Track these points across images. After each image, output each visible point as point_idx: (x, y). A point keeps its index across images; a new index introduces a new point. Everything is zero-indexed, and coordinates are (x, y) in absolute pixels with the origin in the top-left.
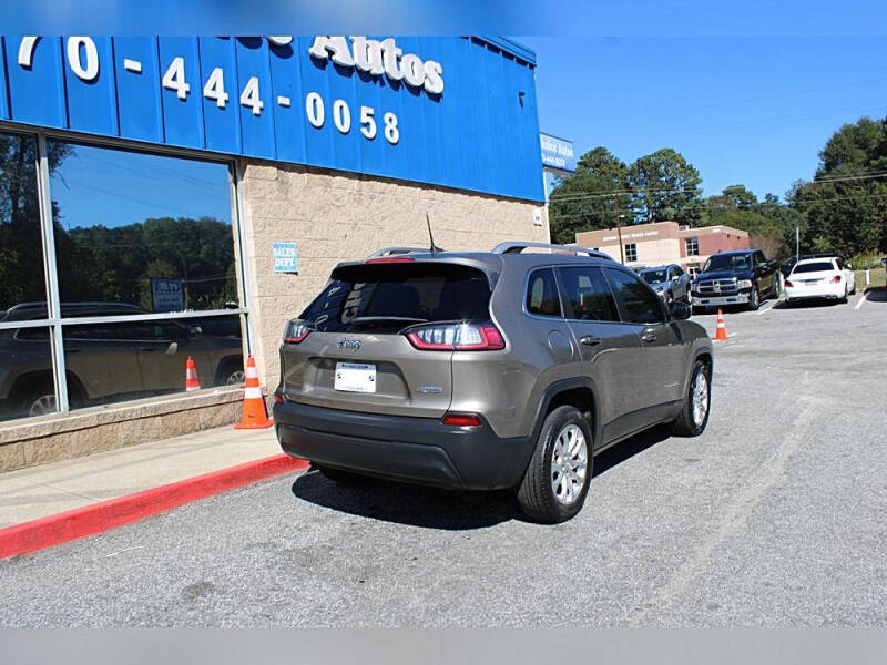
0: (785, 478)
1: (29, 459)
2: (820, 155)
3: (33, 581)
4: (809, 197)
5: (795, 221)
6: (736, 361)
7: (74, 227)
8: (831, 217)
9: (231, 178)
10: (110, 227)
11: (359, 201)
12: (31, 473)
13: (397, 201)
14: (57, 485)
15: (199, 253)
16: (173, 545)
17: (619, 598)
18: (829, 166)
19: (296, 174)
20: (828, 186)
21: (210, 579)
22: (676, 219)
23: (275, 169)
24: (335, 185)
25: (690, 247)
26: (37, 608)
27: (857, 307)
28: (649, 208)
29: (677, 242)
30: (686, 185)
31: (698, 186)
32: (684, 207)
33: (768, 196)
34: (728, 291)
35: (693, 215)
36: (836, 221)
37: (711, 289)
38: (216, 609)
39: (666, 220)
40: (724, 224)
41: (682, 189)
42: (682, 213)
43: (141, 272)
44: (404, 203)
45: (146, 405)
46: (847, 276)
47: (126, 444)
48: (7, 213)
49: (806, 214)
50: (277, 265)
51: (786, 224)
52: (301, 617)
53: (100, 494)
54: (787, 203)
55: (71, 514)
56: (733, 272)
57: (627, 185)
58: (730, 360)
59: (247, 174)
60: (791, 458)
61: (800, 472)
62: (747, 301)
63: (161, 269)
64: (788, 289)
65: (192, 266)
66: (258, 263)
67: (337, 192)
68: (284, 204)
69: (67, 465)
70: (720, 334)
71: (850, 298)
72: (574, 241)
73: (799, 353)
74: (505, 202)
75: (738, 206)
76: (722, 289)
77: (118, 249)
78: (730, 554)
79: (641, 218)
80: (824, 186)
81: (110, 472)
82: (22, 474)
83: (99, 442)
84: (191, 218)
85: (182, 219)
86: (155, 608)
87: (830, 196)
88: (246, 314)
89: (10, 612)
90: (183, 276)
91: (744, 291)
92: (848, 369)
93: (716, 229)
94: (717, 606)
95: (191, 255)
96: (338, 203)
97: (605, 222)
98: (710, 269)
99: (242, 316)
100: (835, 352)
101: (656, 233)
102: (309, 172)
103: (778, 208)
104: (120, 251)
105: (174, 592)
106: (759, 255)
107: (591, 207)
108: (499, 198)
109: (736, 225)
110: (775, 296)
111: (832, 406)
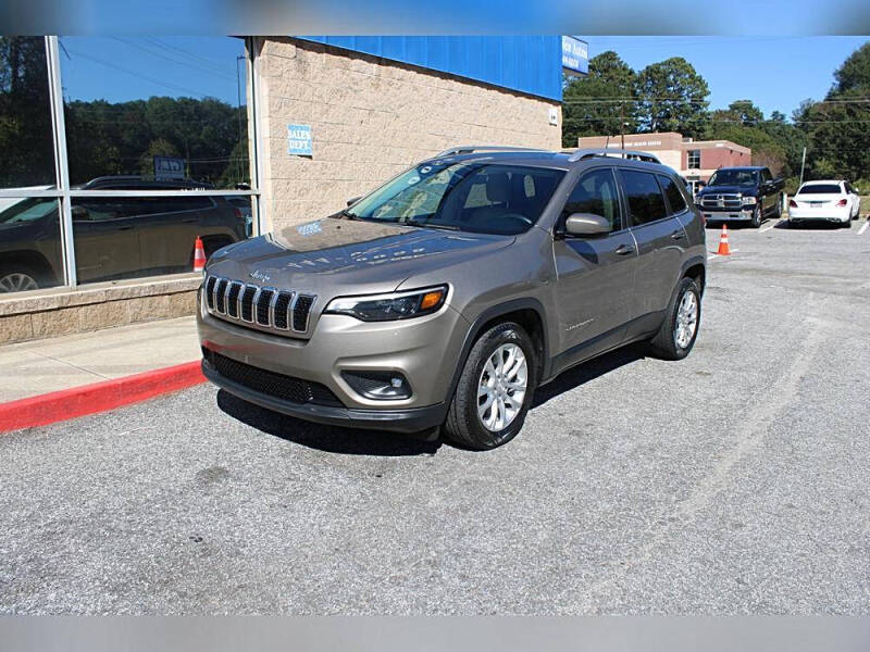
0: (797, 398)
1: (37, 330)
2: (835, 74)
3: (46, 455)
4: (818, 117)
5: (799, 142)
6: (739, 277)
7: (73, 100)
8: (838, 141)
9: (247, 54)
10: (112, 103)
11: (377, 86)
12: (38, 346)
13: (415, 89)
14: (65, 360)
15: (199, 134)
16: (184, 427)
17: (642, 509)
18: (844, 86)
19: (315, 54)
20: (838, 107)
21: (224, 464)
22: (679, 130)
23: (294, 47)
24: (354, 68)
25: (691, 160)
26: (51, 483)
27: (860, 232)
28: (654, 117)
29: (679, 154)
30: (693, 97)
31: (705, 99)
32: (690, 119)
33: (775, 114)
34: (732, 207)
35: (698, 128)
36: (843, 144)
37: (715, 204)
38: (233, 496)
39: (670, 131)
40: (727, 138)
41: (689, 101)
42: (687, 125)
43: (144, 151)
44: (422, 92)
45: (154, 283)
46: (854, 200)
47: (133, 321)
48: (6, 82)
49: (812, 135)
50: (292, 147)
51: (790, 144)
52: (320, 509)
53: (110, 370)
54: (793, 122)
55: (82, 390)
56: (739, 188)
57: (634, 93)
58: (734, 276)
59: (264, 50)
60: (802, 379)
61: (814, 394)
62: (749, 218)
63: (164, 148)
64: (792, 209)
65: (195, 147)
66: (272, 144)
67: (355, 75)
68: (302, 85)
69: (73, 340)
70: (723, 249)
71: (853, 223)
72: (576, 146)
73: (802, 274)
74: (522, 98)
75: (744, 121)
76: (726, 204)
77: (118, 125)
78: (750, 472)
79: (644, 127)
80: (835, 107)
81: (118, 350)
82: (31, 347)
83: (107, 317)
84: (194, 98)
85: (183, 99)
86: (170, 491)
87: (840, 117)
88: (258, 196)
89: (26, 485)
90: (184, 156)
91: (747, 208)
92: (854, 294)
93: (720, 144)
94: (741, 526)
95: (193, 135)
96: (356, 87)
97: (609, 129)
98: (714, 184)
99: (254, 198)
100: (838, 276)
101: (659, 143)
102: (328, 52)
103: (783, 127)
104: (119, 128)
105: (187, 476)
106: (766, 172)
107: (596, 112)
108: (517, 94)
109: (739, 141)
110: (777, 216)
111: (840, 329)
